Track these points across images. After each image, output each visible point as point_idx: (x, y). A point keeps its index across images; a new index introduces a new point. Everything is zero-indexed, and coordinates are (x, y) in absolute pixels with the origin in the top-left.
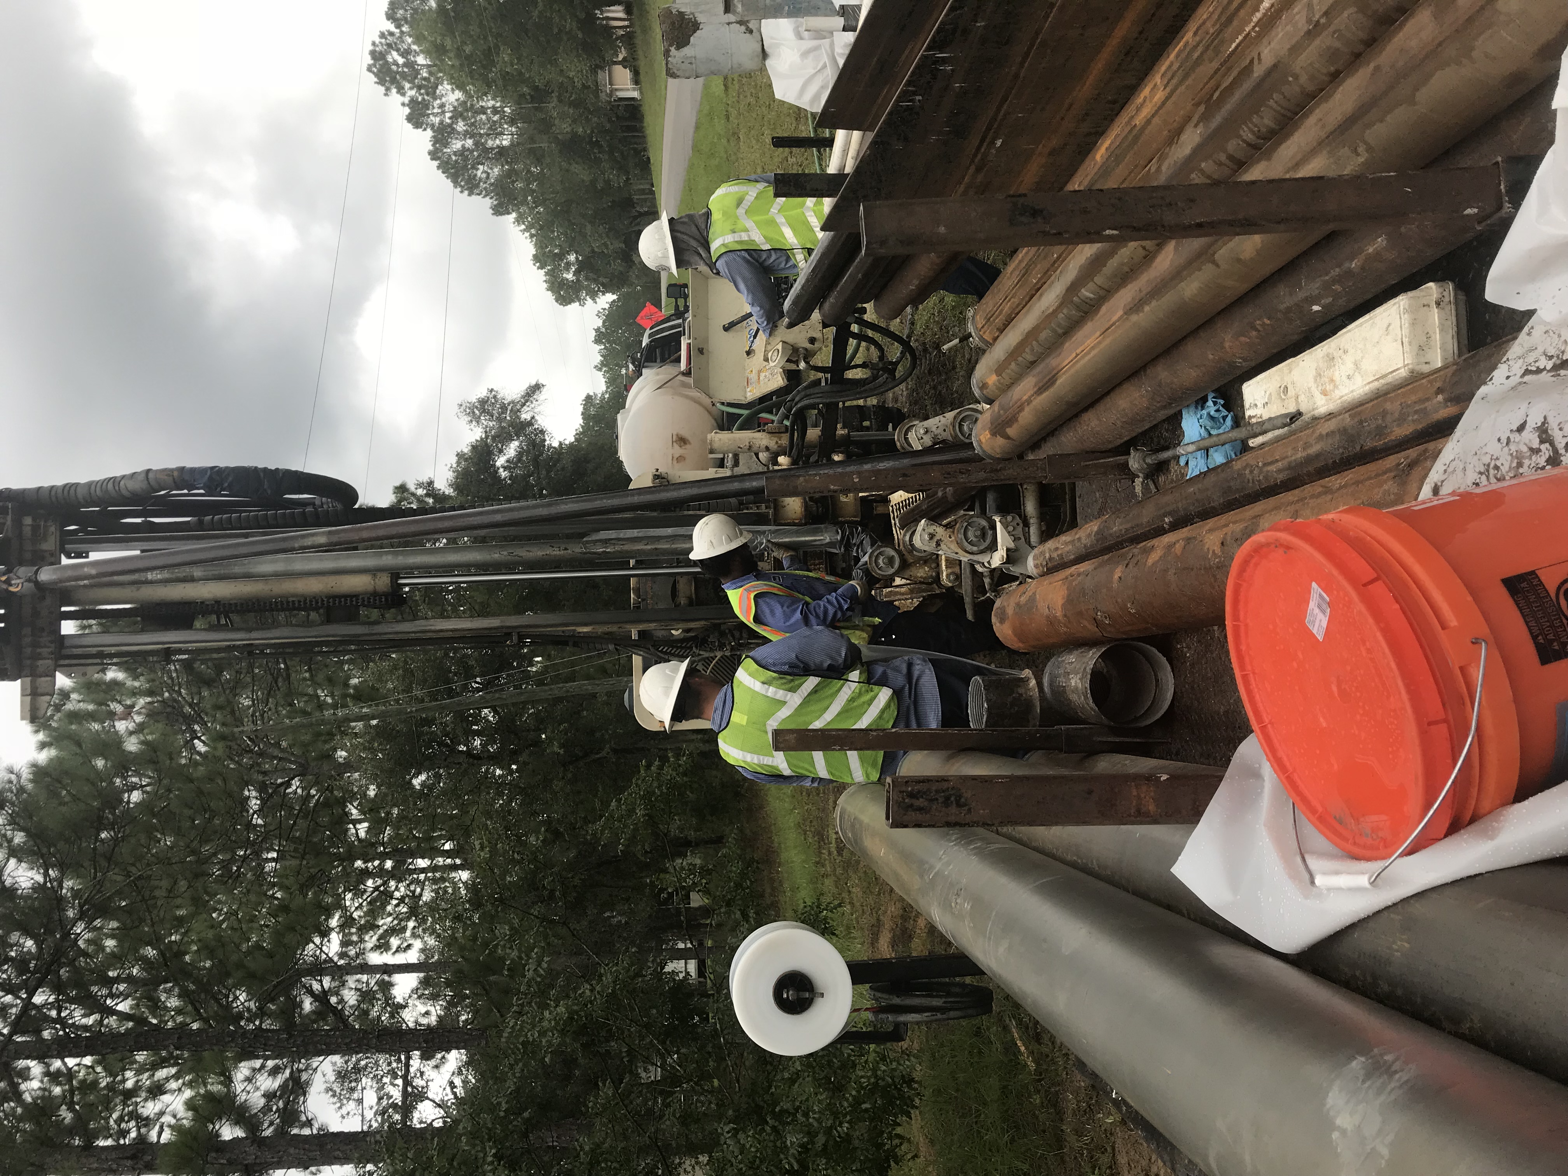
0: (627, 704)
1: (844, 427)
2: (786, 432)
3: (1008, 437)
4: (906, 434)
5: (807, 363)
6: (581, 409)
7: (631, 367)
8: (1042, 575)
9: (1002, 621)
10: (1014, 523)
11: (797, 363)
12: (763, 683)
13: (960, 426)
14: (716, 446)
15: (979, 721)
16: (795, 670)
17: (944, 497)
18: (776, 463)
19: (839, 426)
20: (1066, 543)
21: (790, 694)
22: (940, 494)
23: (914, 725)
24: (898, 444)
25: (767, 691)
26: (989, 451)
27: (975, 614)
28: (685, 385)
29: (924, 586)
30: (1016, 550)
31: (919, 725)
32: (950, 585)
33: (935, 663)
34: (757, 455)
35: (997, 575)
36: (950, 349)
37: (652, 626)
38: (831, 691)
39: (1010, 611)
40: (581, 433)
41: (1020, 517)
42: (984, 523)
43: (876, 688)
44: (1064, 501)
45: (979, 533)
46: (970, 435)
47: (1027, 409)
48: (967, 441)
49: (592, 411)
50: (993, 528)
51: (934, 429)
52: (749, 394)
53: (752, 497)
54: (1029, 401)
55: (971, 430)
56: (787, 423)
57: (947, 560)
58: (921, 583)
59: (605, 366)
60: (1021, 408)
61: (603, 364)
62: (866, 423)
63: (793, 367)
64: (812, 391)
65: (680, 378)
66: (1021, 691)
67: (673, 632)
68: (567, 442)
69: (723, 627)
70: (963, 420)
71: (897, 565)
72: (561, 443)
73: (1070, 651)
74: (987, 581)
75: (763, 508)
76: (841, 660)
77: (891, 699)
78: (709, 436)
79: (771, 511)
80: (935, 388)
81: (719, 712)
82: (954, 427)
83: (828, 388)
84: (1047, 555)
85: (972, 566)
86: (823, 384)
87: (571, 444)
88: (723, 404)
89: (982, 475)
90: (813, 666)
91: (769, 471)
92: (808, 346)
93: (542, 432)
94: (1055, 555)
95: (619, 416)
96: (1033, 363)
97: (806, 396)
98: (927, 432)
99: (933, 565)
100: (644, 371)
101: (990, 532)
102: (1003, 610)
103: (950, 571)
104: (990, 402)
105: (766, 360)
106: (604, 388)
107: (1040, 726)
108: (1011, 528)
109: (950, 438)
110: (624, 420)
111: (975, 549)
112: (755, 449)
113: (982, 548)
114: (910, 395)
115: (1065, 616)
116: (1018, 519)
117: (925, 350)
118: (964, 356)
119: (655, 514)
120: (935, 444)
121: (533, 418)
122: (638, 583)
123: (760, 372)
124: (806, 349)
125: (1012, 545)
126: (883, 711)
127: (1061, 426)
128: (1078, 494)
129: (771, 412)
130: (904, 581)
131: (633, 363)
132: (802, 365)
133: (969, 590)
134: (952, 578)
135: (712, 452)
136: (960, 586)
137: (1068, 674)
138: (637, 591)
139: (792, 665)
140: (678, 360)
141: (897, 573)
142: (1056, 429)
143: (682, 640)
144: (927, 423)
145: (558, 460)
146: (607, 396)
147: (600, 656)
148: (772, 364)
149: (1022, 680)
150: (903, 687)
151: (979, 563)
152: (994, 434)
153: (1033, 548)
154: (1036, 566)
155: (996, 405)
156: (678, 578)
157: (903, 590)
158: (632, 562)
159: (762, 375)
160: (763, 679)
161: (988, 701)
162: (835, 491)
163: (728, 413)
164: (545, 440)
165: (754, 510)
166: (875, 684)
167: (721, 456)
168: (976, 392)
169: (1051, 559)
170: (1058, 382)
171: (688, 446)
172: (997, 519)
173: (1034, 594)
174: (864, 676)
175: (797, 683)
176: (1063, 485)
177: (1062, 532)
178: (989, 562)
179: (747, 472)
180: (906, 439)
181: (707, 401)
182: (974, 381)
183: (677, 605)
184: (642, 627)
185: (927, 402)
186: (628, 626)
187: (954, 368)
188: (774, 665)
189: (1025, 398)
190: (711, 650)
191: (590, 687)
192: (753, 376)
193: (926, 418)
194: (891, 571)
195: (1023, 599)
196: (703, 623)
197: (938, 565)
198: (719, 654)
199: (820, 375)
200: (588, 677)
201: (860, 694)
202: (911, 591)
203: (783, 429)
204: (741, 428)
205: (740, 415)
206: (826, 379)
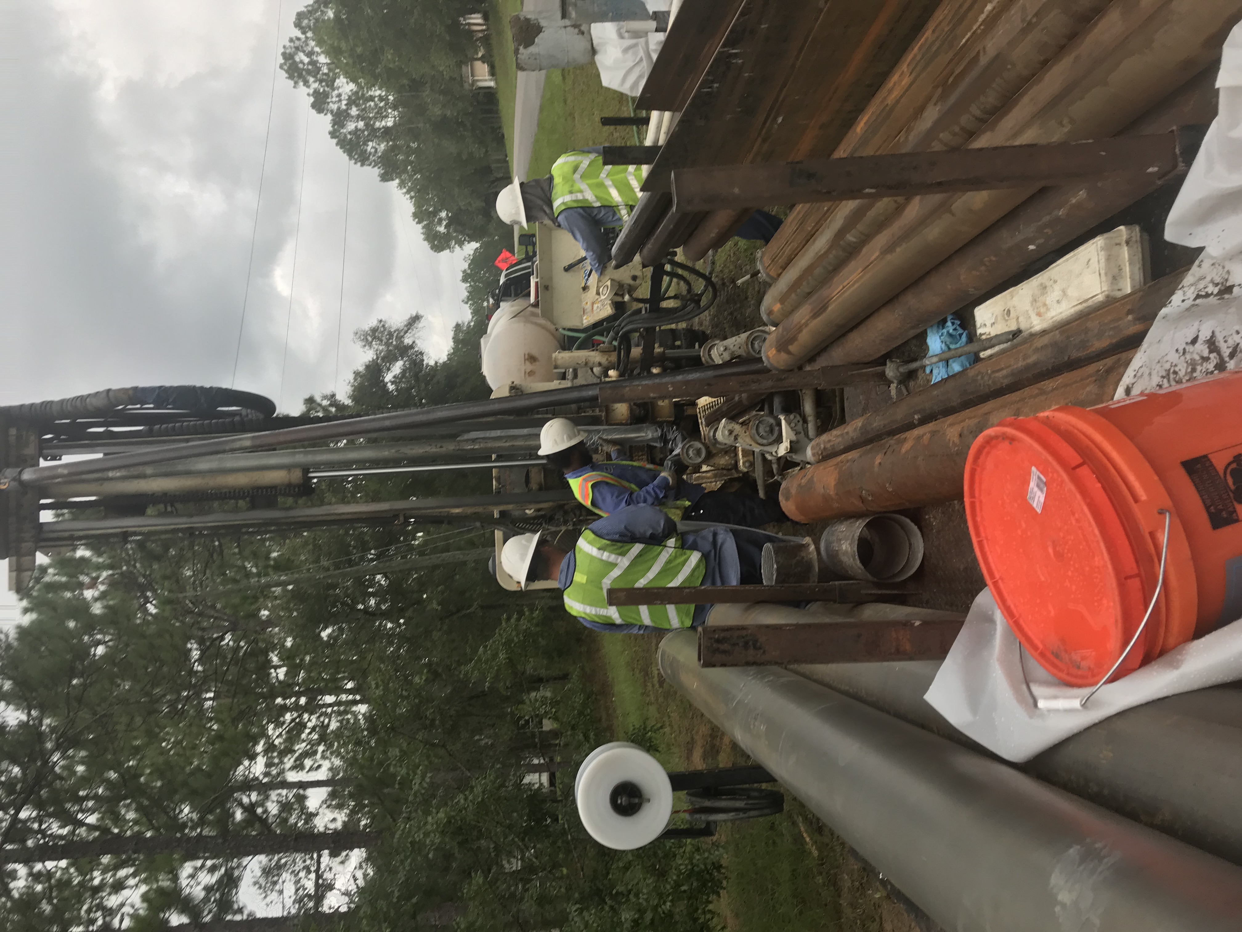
0: (491, 569)
1: (660, 346)
2: (615, 350)
3: (789, 353)
4: (709, 351)
5: (631, 296)
6: (452, 334)
7: (491, 301)
8: (819, 462)
9: (787, 499)
10: (796, 421)
11: (623, 296)
12: (599, 549)
13: (752, 344)
14: (559, 362)
15: (771, 579)
16: (624, 539)
17: (740, 401)
18: (607, 375)
19: (656, 345)
20: (837, 436)
21: (620, 558)
22: (737, 398)
23: (719, 583)
24: (703, 359)
25: (602, 555)
26: (775, 364)
27: (766, 493)
28: (534, 315)
29: (725, 472)
30: (797, 442)
31: (723, 582)
32: (745, 470)
33: (735, 533)
34: (592, 369)
35: (782, 462)
36: (743, 283)
37: (510, 507)
38: (651, 556)
39: (793, 491)
40: (453, 353)
41: (800, 415)
42: (772, 421)
43: (688, 552)
44: (835, 402)
45: (768, 429)
46: (760, 351)
47: (805, 331)
48: (758, 356)
49: (461, 336)
50: (779, 425)
51: (731, 347)
52: (585, 321)
53: (587, 404)
54: (806, 324)
55: (761, 347)
56: (615, 343)
57: (743, 451)
58: (722, 469)
59: (471, 300)
60: (800, 330)
61: (469, 299)
62: (678, 343)
63: (619, 299)
64: (634, 318)
65: (530, 309)
66: (803, 554)
67: (527, 511)
68: (441, 361)
69: (566, 507)
70: (754, 339)
71: (703, 455)
72: (436, 363)
73: (841, 522)
74: (775, 467)
75: (597, 412)
76: (660, 530)
77: (700, 560)
78: (554, 355)
79: (603, 414)
80: (731, 314)
81: (564, 573)
82: (747, 345)
83: (647, 315)
84: (822, 446)
85: (763, 455)
86: (643, 312)
87: (444, 363)
88: (564, 329)
89: (770, 383)
90: (638, 536)
91: (601, 383)
92: (631, 282)
93: (421, 354)
94: (828, 446)
95: (482, 341)
96: (809, 293)
97: (630, 322)
98: (725, 350)
99: (732, 455)
100: (501, 304)
101: (777, 428)
102: (787, 489)
103: (745, 459)
104: (776, 325)
105: (598, 293)
106: (470, 317)
107: (819, 582)
108: (793, 425)
109: (744, 354)
110: (486, 344)
111: (765, 441)
112: (590, 364)
113: (770, 440)
114: (712, 320)
115: (837, 494)
116: (798, 417)
117: (724, 284)
118: (754, 289)
119: (512, 418)
120: (732, 359)
121: (414, 342)
122: (499, 472)
123: (593, 304)
124: (630, 285)
125: (794, 438)
126: (694, 570)
127: (832, 343)
128: (845, 397)
129: (602, 335)
130: (709, 468)
131: (493, 298)
132: (627, 298)
133: (761, 474)
134: (747, 464)
135: (556, 367)
136: (754, 471)
137: (840, 540)
138: (498, 479)
139: (622, 535)
140: (529, 295)
141: (704, 462)
142: (827, 347)
143: (534, 518)
144: (726, 342)
145: (434, 376)
146: (472, 324)
147: (469, 531)
148: (603, 297)
149: (803, 546)
150: (710, 551)
151: (768, 452)
152: (779, 350)
153: (811, 440)
154: (814, 455)
155: (780, 327)
156: (530, 468)
157: (709, 475)
158: (494, 457)
159: (595, 306)
160: (598, 546)
161: (777, 563)
162: (654, 398)
163: (569, 337)
164: (423, 360)
165: (590, 413)
166: (688, 549)
167: (563, 370)
168: (765, 317)
169: (825, 448)
170: (830, 308)
171: (537, 363)
172: (782, 417)
173: (812, 477)
174: (679, 543)
175: (626, 548)
176: (834, 391)
177: (833, 428)
178: (776, 452)
179: (584, 383)
180: (710, 355)
181: (552, 327)
182: (763, 309)
183: (530, 490)
184: (502, 508)
185: (726, 326)
186: (491, 508)
187: (746, 298)
188: (608, 534)
189: (803, 321)
190: (557, 526)
191: (461, 556)
192: (588, 307)
193: (725, 338)
194: (700, 460)
195: (804, 481)
196: (551, 504)
197: (736, 455)
198: (563, 529)
199: (641, 305)
200: (459, 549)
201: (676, 557)
202: (715, 476)
203: (613, 349)
204: (579, 348)
205: (578, 338)
206: (646, 309)
